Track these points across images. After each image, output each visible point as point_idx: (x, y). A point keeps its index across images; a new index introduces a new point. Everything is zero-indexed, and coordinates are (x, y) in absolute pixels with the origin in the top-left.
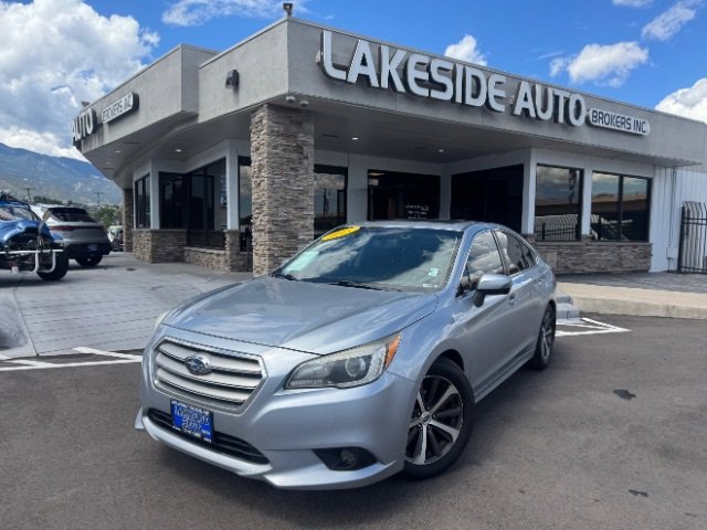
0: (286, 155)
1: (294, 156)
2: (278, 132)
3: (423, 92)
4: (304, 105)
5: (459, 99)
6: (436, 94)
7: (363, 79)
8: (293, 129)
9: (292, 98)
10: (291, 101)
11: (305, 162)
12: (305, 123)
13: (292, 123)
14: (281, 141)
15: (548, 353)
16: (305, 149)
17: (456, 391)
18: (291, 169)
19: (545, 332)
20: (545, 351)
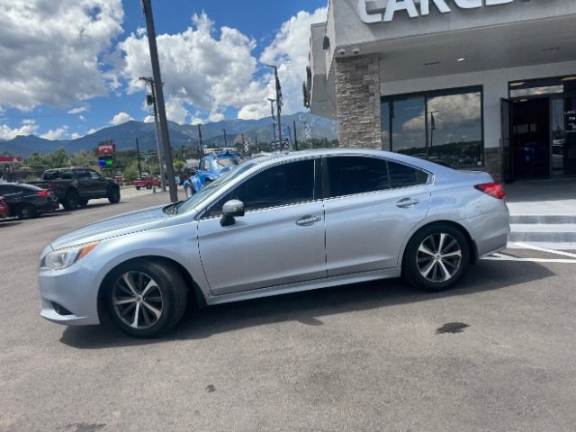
0: (354, 96)
1: (362, 95)
2: (346, 79)
4: (356, 52)
7: (401, 14)
8: (360, 72)
9: (342, 50)
10: (343, 53)
11: (371, 99)
12: (369, 66)
13: (358, 67)
14: (349, 86)
15: (448, 276)
16: (371, 87)
17: (155, 284)
18: (359, 107)
19: (439, 253)
20: (440, 273)
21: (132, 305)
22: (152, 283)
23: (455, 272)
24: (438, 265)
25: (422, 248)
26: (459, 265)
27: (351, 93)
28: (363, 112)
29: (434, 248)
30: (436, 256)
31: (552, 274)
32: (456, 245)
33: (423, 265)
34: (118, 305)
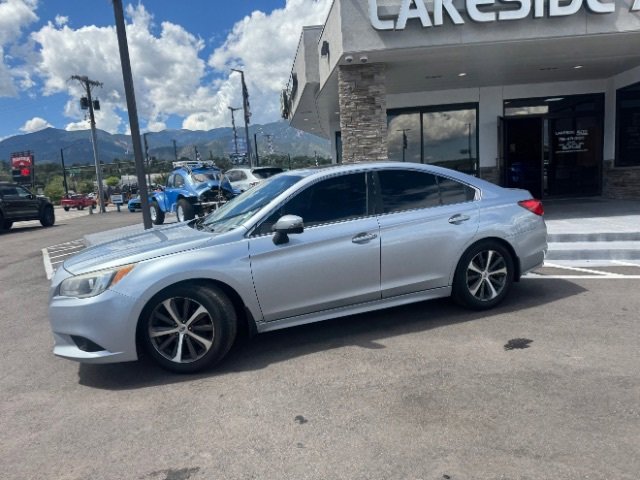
0: (359, 108)
1: (367, 107)
2: (350, 88)
3: (490, 17)
4: (364, 61)
5: (540, 12)
6: (505, 15)
7: (414, 23)
8: (365, 83)
9: (350, 57)
10: (350, 60)
11: (378, 112)
12: (376, 77)
13: (364, 77)
14: (354, 96)
15: (495, 294)
16: (377, 99)
17: (205, 311)
18: (364, 120)
19: (486, 271)
20: (487, 292)
21: (174, 336)
22: (202, 310)
23: (501, 289)
24: (485, 283)
25: (471, 266)
26: (504, 282)
27: (357, 104)
28: (368, 126)
29: (481, 266)
30: (483, 273)
31: (584, 290)
32: (501, 262)
33: (472, 283)
34: (156, 338)
